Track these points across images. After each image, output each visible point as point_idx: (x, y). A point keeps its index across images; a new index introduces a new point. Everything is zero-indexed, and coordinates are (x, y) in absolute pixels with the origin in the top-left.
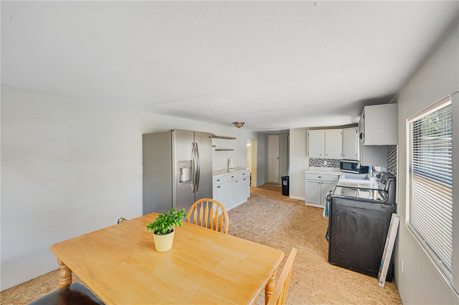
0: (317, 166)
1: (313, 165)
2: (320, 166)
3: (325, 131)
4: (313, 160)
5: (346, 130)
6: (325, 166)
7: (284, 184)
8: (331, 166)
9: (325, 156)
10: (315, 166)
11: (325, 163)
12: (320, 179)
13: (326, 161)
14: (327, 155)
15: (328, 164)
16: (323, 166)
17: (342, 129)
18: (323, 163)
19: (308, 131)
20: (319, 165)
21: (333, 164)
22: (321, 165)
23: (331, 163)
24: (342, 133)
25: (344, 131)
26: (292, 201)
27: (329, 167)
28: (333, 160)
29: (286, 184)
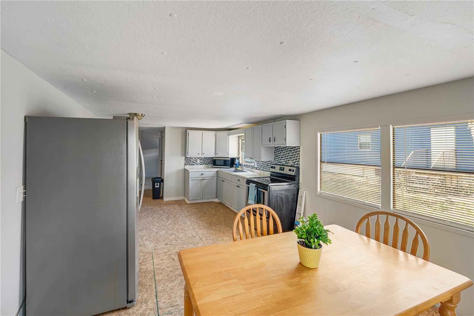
0: (192, 165)
1: (188, 164)
2: (194, 165)
3: (202, 133)
4: (188, 159)
5: (219, 133)
6: (198, 164)
7: (156, 187)
8: (203, 163)
9: (202, 155)
10: (189, 165)
11: (198, 161)
12: (202, 176)
13: (199, 160)
14: (204, 154)
15: (201, 162)
16: (196, 164)
17: (215, 132)
18: (197, 161)
19: (188, 131)
20: (193, 163)
21: (205, 162)
22: (195, 163)
23: (203, 161)
24: (216, 135)
25: (217, 133)
26: (169, 203)
27: (201, 164)
28: (205, 158)
29: (158, 187)
